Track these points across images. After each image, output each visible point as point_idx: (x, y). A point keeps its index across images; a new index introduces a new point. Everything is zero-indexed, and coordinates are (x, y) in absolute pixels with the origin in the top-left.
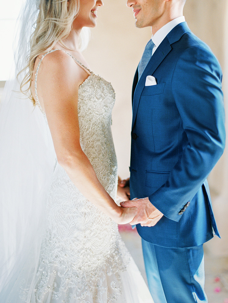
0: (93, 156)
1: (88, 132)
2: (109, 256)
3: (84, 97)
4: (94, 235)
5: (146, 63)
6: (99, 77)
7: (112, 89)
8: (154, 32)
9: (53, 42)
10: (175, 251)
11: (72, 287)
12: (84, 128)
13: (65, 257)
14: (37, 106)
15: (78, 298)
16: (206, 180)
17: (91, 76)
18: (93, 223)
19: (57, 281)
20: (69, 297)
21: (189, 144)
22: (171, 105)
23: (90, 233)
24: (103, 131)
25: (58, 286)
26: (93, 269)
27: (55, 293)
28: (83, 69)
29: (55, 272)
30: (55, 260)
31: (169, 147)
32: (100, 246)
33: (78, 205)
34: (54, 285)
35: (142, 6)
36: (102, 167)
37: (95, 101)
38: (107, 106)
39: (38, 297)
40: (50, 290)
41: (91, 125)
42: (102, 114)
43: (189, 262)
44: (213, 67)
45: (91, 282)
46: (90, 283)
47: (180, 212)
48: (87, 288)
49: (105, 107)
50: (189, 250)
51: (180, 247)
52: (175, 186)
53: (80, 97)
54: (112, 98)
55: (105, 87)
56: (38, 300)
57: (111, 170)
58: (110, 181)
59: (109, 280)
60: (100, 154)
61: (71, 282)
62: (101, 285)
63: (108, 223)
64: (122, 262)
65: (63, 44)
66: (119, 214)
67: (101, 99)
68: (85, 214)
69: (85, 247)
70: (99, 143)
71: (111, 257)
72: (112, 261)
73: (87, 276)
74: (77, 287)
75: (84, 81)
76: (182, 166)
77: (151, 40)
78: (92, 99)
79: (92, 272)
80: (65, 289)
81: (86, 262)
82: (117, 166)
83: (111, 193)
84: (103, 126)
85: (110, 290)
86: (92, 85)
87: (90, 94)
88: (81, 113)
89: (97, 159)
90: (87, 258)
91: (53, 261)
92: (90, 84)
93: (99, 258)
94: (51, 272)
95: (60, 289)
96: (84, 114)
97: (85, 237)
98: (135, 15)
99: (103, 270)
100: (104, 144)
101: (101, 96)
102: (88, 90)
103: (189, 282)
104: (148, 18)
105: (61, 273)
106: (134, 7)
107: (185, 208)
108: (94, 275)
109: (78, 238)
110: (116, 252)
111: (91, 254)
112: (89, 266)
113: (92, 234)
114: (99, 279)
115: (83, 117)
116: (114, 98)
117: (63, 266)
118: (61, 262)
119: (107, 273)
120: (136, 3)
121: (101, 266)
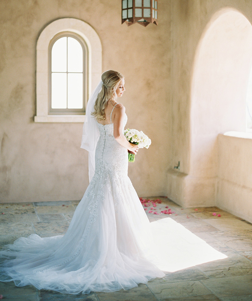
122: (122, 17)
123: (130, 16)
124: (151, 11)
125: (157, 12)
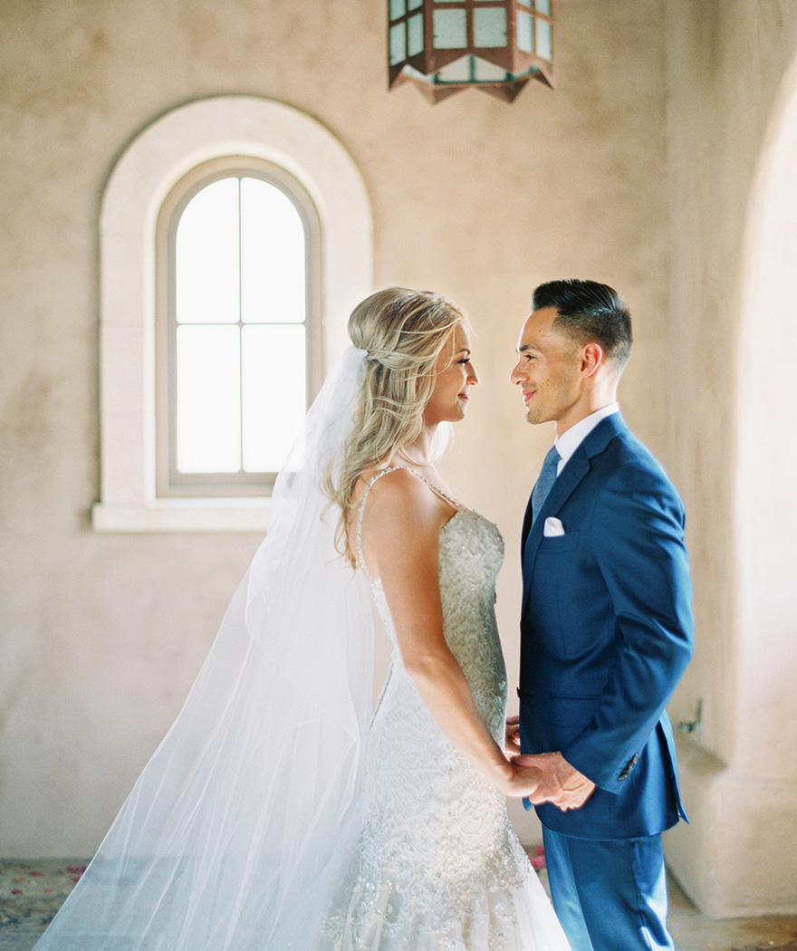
0: (464, 660)
1: (454, 615)
2: (492, 856)
3: (449, 550)
4: (466, 810)
5: (547, 492)
6: (476, 514)
7: (500, 536)
8: (561, 432)
9: (390, 449)
10: (608, 846)
11: (423, 912)
12: (448, 607)
13: (411, 853)
14: (359, 571)
15: (434, 932)
16: (665, 713)
17: (462, 513)
18: (464, 787)
19: (394, 902)
20: (417, 932)
21: (627, 646)
22: (591, 571)
23: (460, 807)
24: (481, 614)
25: (396, 911)
26: (463, 877)
27: (390, 925)
28: (445, 501)
29: (391, 884)
30: (391, 861)
31: (590, 648)
32: (476, 832)
33: (438, 753)
34: (387, 908)
35: (538, 387)
36: (480, 681)
37: (467, 559)
38: (488, 568)
39: (358, 932)
40: (381, 920)
41: (461, 601)
42: (480, 582)
43: (634, 866)
44: (665, 501)
45: (458, 902)
46: (458, 905)
47: (622, 774)
48: (451, 914)
49: (485, 570)
50: (632, 845)
51: (616, 838)
52: (607, 726)
53: (442, 551)
54: (499, 553)
55: (486, 532)
56: (356, 939)
57: (497, 688)
58: (494, 709)
59: (492, 901)
60: (475, 657)
61: (422, 903)
62: (477, 910)
63: (490, 788)
64: (515, 870)
65: (407, 454)
66: (508, 776)
67: (479, 555)
68: (451, 769)
69: (449, 834)
70: (474, 637)
71: (496, 857)
72: (497, 865)
73: (452, 890)
74: (433, 911)
75: (449, 521)
76: (617, 686)
77: (554, 447)
78: (463, 555)
79: (460, 883)
80: (410, 915)
81: (451, 864)
82: (506, 681)
83: (497, 731)
84: (481, 605)
85: (493, 921)
86: (462, 529)
87: (459, 543)
88: (444, 578)
89: (470, 666)
90: (452, 855)
91: (387, 861)
92: (459, 527)
93: (474, 857)
94: (383, 883)
95: (399, 917)
96: (448, 582)
97: (450, 813)
98: (526, 400)
99: (482, 881)
100: (484, 639)
101: (480, 549)
102: (456, 538)
103: (635, 907)
104: (551, 407)
105: (402, 886)
106: (523, 386)
107: (631, 768)
108: (465, 890)
109: (437, 816)
110: (506, 850)
111: (460, 846)
112: (456, 871)
113: (463, 808)
114: (473, 899)
115: (446, 587)
116: (503, 553)
117: (405, 871)
118: (401, 864)
119: (488, 887)
120: (528, 379)
121: (477, 872)
122: (390, 57)
123: (416, 47)
124: (510, 18)
125: (552, 28)
